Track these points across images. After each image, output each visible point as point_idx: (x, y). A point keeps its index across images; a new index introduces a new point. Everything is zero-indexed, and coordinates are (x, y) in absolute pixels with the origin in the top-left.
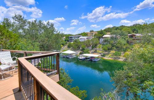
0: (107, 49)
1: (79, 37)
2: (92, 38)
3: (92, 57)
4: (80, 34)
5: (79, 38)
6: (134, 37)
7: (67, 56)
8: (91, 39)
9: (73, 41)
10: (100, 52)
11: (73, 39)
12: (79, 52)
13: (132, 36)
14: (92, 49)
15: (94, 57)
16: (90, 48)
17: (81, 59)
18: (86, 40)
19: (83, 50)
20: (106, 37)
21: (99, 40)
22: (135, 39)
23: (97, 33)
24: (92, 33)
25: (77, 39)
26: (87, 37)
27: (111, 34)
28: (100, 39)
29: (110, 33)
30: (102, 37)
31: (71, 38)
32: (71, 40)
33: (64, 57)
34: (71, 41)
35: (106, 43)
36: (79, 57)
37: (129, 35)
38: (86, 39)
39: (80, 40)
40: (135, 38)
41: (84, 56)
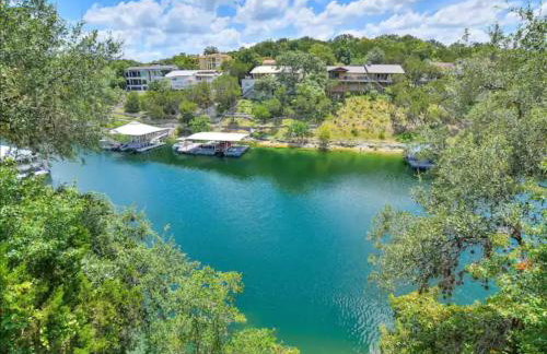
0: (266, 113)
1: (167, 72)
2: (214, 75)
3: (222, 144)
4: (167, 62)
5: (167, 76)
6: (342, 76)
7: (131, 146)
8: (211, 81)
9: (145, 88)
10: (247, 124)
11: (143, 78)
12: (172, 129)
13: (335, 74)
14: (220, 114)
15: (229, 143)
16: (212, 111)
17: (184, 153)
18: (195, 82)
19: (187, 118)
20: (263, 74)
21: (240, 83)
22: (343, 83)
23: (229, 58)
24: (214, 59)
25: (157, 78)
26: (195, 72)
27: (278, 65)
28: (243, 81)
29: (273, 61)
30: (249, 74)
31: (134, 74)
32: (136, 82)
33: (117, 150)
34: (135, 89)
35: (263, 93)
36: (175, 145)
37: (329, 68)
38: (193, 79)
39: (172, 84)
40: (345, 78)
41: (194, 141)
